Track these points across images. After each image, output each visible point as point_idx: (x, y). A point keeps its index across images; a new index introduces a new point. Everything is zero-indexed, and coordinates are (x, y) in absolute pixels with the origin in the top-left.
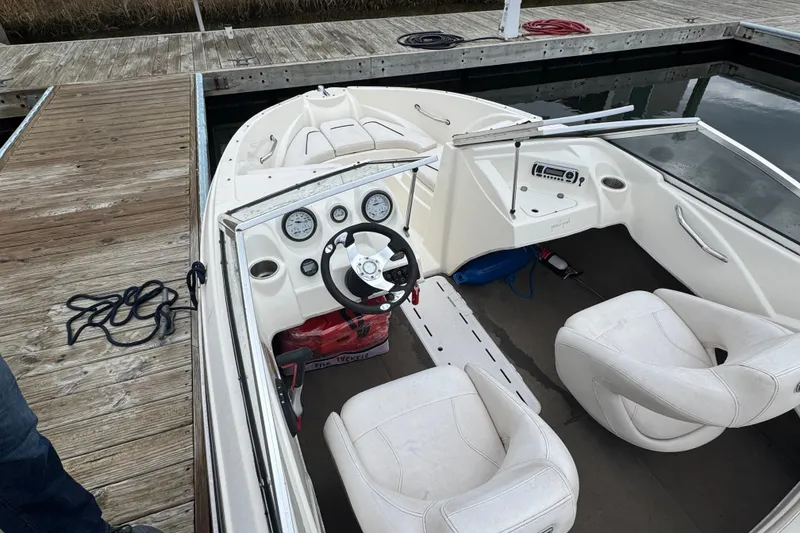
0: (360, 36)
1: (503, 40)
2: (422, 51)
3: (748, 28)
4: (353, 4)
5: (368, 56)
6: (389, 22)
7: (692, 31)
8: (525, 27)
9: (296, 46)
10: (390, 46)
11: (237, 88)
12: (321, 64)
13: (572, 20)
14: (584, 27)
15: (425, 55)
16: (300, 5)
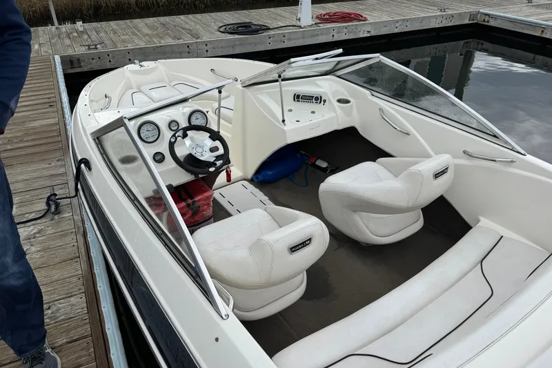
0: (187, 27)
1: (300, 27)
2: (237, 36)
3: (486, 15)
4: (182, 3)
5: (195, 40)
6: (210, 16)
7: (445, 18)
8: (317, 18)
9: (136, 35)
10: (211, 33)
11: (89, 66)
12: (157, 47)
13: (354, 12)
14: (362, 16)
15: (240, 39)
16: (136, 5)
